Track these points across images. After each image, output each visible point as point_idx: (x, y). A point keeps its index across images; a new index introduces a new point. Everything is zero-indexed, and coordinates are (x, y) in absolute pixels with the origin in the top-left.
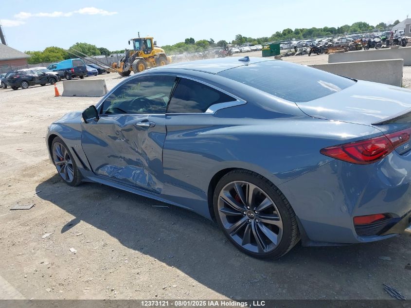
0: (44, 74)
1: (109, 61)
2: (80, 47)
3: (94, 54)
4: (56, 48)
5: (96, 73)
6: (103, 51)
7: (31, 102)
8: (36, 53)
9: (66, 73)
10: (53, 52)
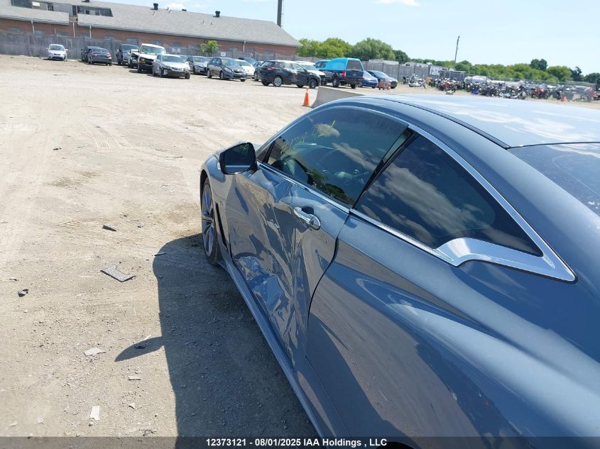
0: (306, 72)
1: (401, 70)
2: (371, 44)
3: (386, 57)
4: (339, 41)
5: (376, 84)
6: (401, 57)
7: (270, 107)
8: (314, 44)
9: (335, 77)
10: (335, 45)
